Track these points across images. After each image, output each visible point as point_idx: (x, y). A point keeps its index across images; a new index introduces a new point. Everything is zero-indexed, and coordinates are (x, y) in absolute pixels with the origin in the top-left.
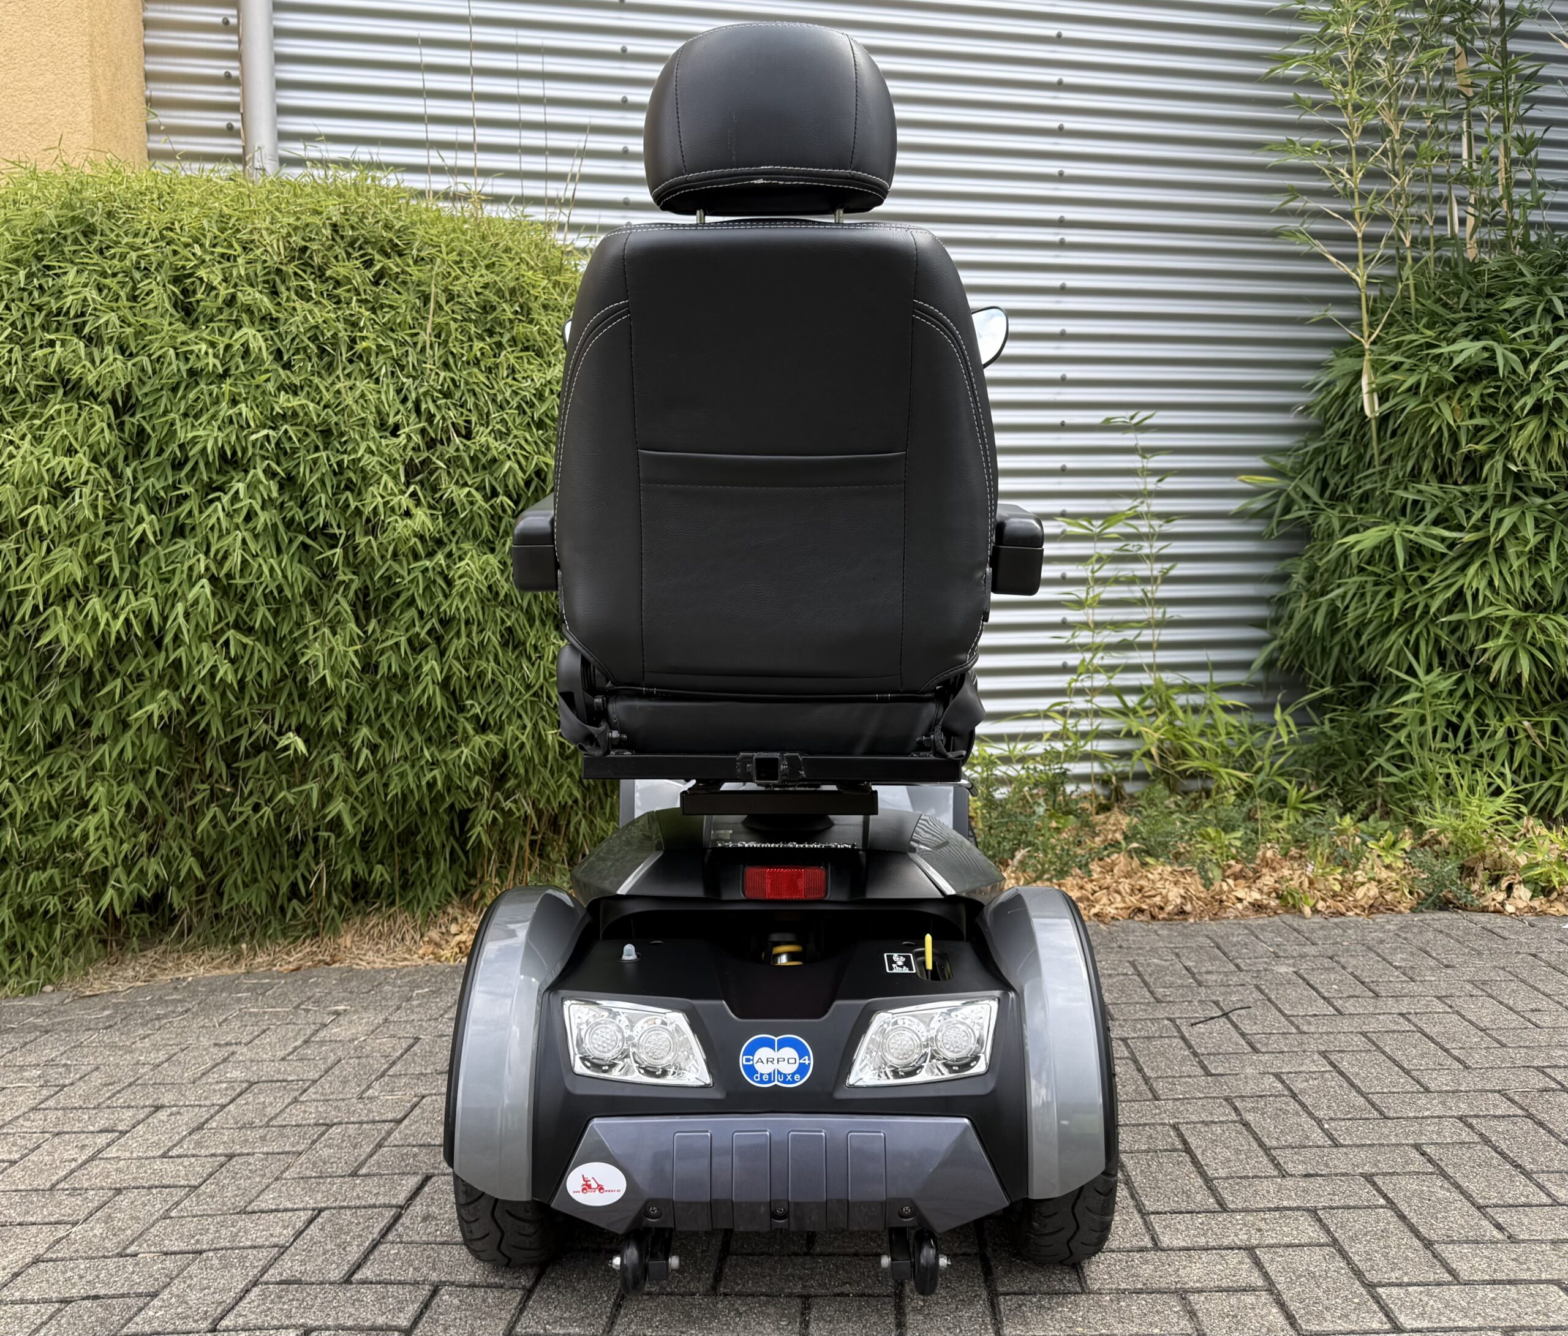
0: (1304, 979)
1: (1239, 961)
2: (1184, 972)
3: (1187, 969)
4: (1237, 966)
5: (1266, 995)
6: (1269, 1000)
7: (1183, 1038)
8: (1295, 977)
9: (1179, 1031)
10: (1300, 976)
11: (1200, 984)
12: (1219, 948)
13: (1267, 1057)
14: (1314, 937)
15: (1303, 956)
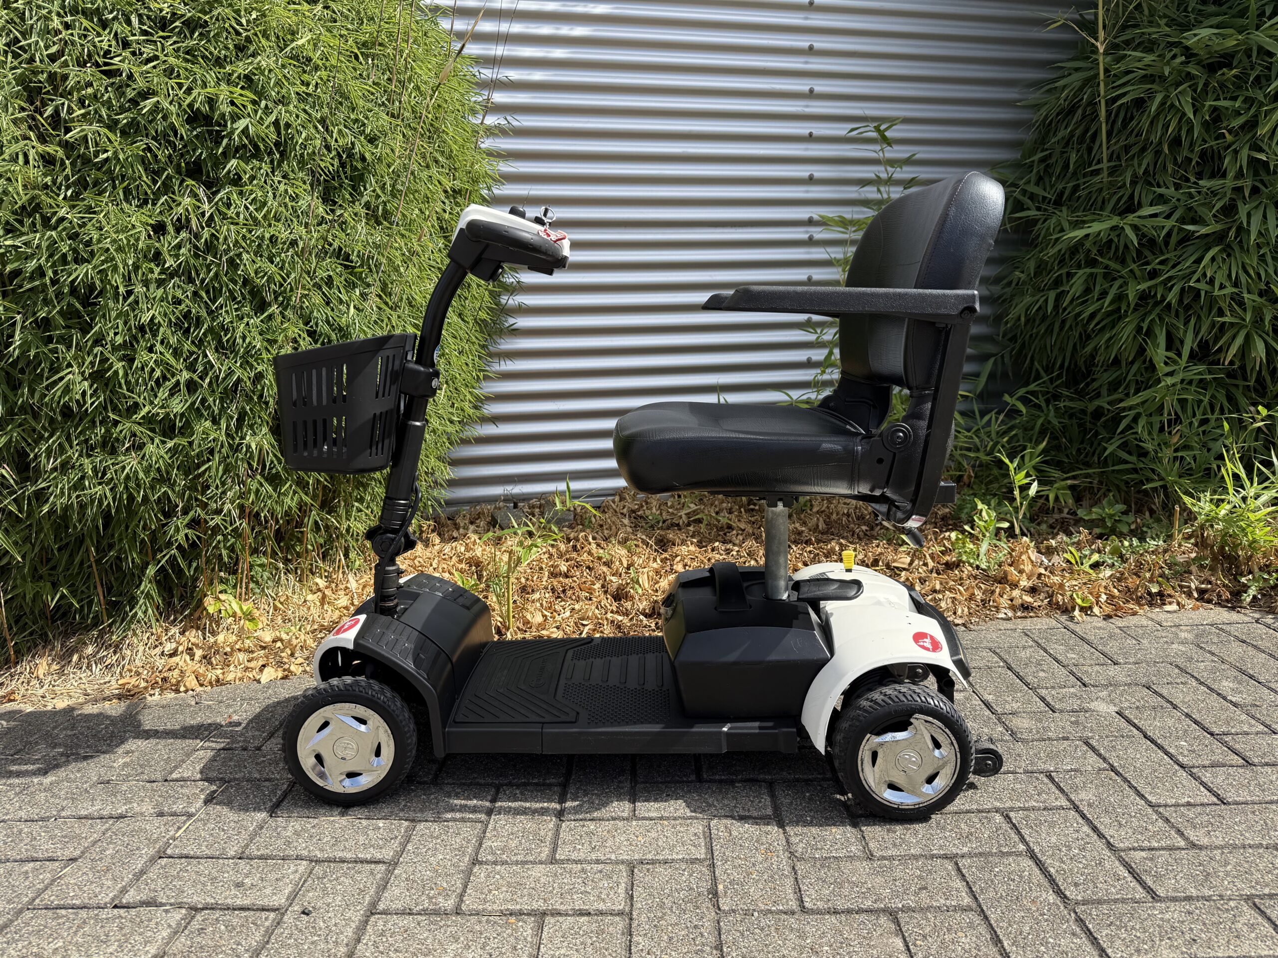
0: (1138, 728)
1: (1043, 692)
2: (987, 713)
3: (988, 705)
4: (1043, 699)
5: (1104, 759)
6: (1113, 769)
7: (1033, 856)
8: (1123, 724)
9: (1022, 839)
10: (1129, 721)
11: (1013, 734)
12: (1010, 668)
13: (1175, 913)
14: (1107, 650)
15: (1111, 684)
